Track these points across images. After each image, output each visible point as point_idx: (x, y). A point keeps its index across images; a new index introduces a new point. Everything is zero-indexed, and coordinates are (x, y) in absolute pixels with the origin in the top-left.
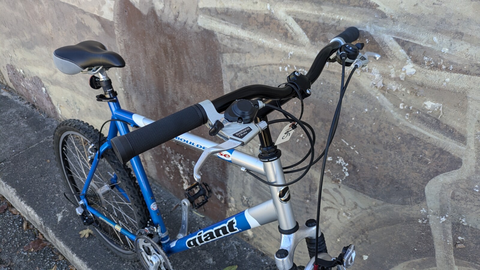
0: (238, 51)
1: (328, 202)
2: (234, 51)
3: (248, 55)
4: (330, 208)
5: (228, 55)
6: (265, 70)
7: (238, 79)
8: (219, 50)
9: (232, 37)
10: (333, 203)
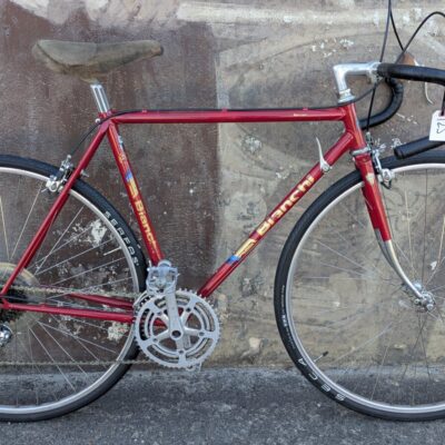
0: (248, 41)
2: (240, 43)
3: (264, 43)
5: (230, 52)
6: (291, 57)
7: (245, 83)
8: (214, 48)
9: (238, 24)
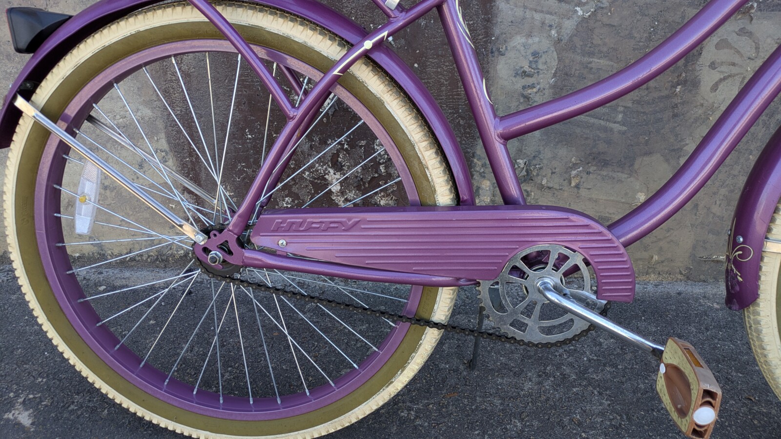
1: (723, 68)
4: (725, 79)
10: (734, 64)
